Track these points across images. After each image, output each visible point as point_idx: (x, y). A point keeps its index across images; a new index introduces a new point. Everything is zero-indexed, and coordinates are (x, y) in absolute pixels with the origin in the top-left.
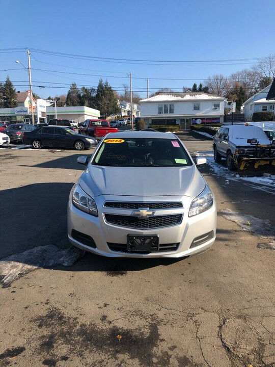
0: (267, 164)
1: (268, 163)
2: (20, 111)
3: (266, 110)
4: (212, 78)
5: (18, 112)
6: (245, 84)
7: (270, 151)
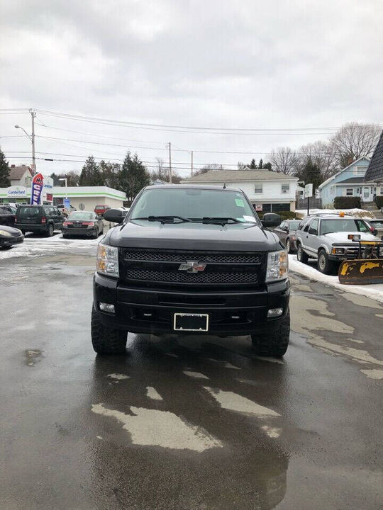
0: (376, 267)
1: (378, 265)
2: (15, 192)
3: (351, 194)
4: (276, 152)
5: (12, 193)
6: (319, 160)
7: (378, 250)
